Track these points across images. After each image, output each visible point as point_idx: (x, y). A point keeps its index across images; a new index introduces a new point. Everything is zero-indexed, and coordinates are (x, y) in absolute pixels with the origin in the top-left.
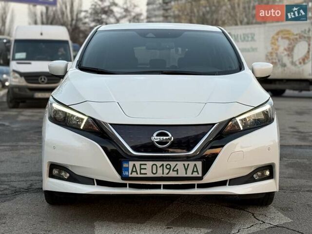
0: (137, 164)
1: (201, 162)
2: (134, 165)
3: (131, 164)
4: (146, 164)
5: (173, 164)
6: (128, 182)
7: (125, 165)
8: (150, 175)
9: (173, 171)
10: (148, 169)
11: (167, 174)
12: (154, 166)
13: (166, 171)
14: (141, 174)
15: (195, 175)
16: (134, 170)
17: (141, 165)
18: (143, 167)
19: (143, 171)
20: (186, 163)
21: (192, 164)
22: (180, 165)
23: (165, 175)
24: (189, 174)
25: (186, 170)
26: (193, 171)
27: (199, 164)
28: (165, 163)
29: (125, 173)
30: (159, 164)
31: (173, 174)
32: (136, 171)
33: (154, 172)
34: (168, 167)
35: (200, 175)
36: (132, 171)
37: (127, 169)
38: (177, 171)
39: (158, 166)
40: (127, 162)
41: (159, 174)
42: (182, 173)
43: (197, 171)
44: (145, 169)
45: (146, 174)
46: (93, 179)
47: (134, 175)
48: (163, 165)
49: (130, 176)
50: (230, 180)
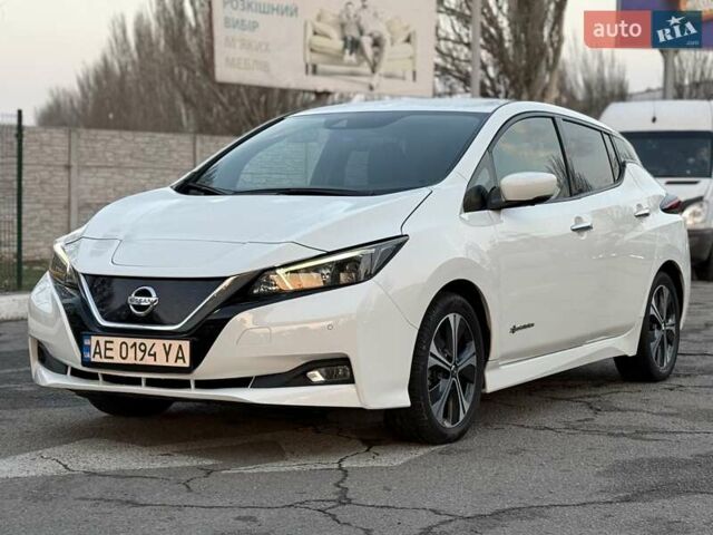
0: (102, 340)
1: (189, 342)
2: (98, 342)
3: (94, 339)
4: (112, 342)
5: (149, 342)
6: (100, 372)
7: (86, 341)
8: (118, 360)
9: (150, 355)
10: (117, 350)
11: (142, 359)
12: (124, 346)
13: (140, 354)
14: (106, 357)
15: (180, 363)
16: (98, 350)
17: (106, 342)
18: (109, 346)
19: (109, 353)
20: (167, 342)
21: (176, 344)
22: (159, 345)
23: (138, 362)
24: (171, 363)
25: (167, 354)
26: (177, 358)
27: (186, 345)
28: (139, 341)
29: (87, 355)
30: (130, 341)
31: (149, 361)
32: (100, 353)
33: (124, 355)
34: (143, 348)
35: (187, 365)
36: (95, 353)
37: (89, 348)
38: (155, 355)
39: (129, 346)
40: (89, 336)
41: (131, 359)
42: (161, 361)
43: (183, 358)
44: (112, 349)
45: (112, 358)
46: (67, 367)
47: (97, 359)
48: (135, 344)
49: (93, 360)
50: (257, 377)
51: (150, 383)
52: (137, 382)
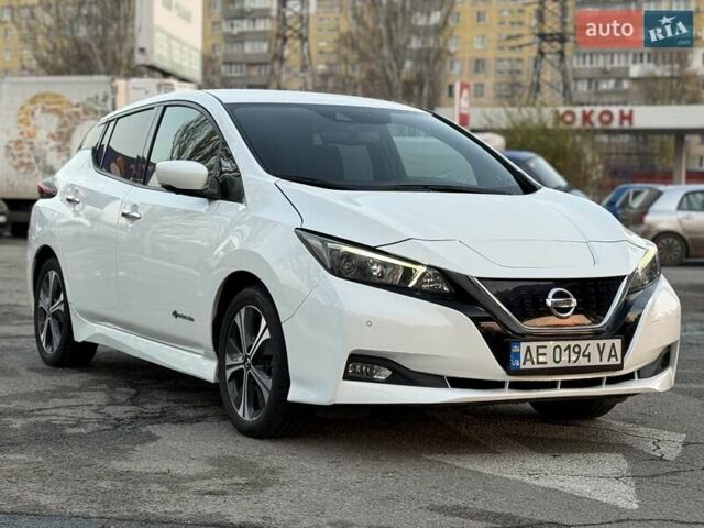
0: (533, 345)
1: (620, 340)
2: (528, 349)
3: (524, 346)
4: (545, 347)
5: (583, 344)
7: (515, 349)
8: (551, 364)
9: (584, 356)
10: (550, 354)
11: (575, 362)
12: (557, 350)
13: (574, 357)
14: (538, 363)
15: (613, 361)
16: (528, 357)
17: (538, 347)
18: (541, 351)
19: (541, 359)
20: (601, 342)
21: (609, 343)
22: (593, 346)
23: (571, 365)
24: (605, 361)
25: (601, 353)
26: (610, 356)
27: (618, 343)
28: (573, 343)
29: (514, 363)
30: (564, 344)
31: (583, 362)
32: (531, 359)
33: (557, 359)
34: (577, 350)
35: (619, 362)
36: (526, 359)
37: (517, 355)
38: (589, 356)
39: (563, 348)
40: (518, 343)
41: (564, 363)
42: (595, 361)
43: (615, 356)
44: (544, 354)
45: (545, 363)
46: (442, 377)
47: (529, 366)
48: (569, 347)
49: (522, 367)
50: (639, 371)
51: (565, 385)
52: (552, 385)
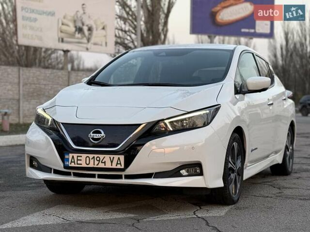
0: (75, 155)
1: (123, 156)
2: (73, 157)
3: (71, 155)
4: (81, 156)
5: (102, 156)
6: (72, 171)
7: (66, 157)
8: (84, 165)
9: (102, 162)
10: (83, 160)
11: (97, 165)
12: (88, 158)
13: (96, 163)
14: (77, 164)
15: (119, 166)
16: (73, 161)
17: (78, 156)
18: (79, 158)
19: (79, 162)
20: (112, 156)
21: (116, 157)
22: (107, 158)
23: (95, 166)
24: (114, 166)
25: (112, 162)
26: (117, 164)
27: (122, 158)
28: (96, 156)
29: (67, 163)
30: (91, 156)
31: (101, 165)
32: (74, 162)
33: (88, 163)
34: (98, 159)
35: (123, 167)
36: (72, 162)
37: (68, 160)
38: (105, 163)
39: (91, 158)
40: (68, 154)
41: (91, 165)
42: (108, 165)
43: (120, 164)
44: (81, 160)
45: (81, 164)
46: (51, 169)
47: (73, 165)
48: (94, 157)
49: (70, 165)
50: (156, 173)
51: (100, 176)
52: (93, 176)
